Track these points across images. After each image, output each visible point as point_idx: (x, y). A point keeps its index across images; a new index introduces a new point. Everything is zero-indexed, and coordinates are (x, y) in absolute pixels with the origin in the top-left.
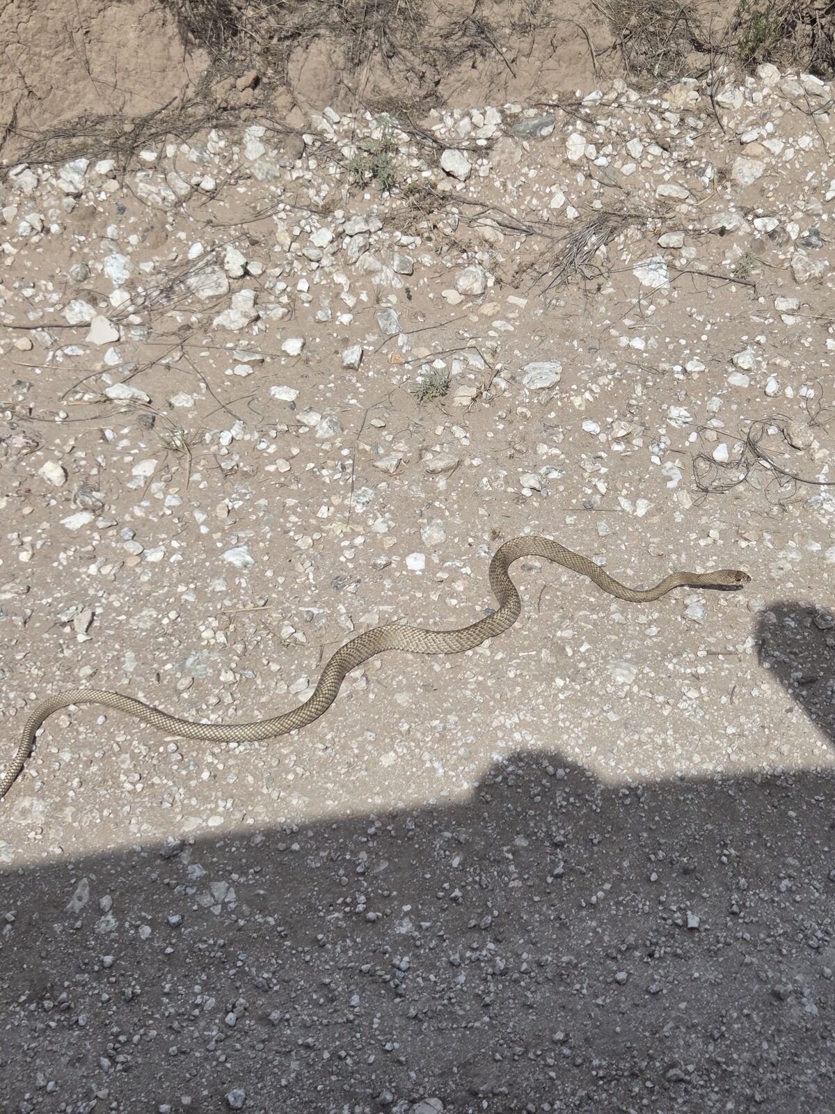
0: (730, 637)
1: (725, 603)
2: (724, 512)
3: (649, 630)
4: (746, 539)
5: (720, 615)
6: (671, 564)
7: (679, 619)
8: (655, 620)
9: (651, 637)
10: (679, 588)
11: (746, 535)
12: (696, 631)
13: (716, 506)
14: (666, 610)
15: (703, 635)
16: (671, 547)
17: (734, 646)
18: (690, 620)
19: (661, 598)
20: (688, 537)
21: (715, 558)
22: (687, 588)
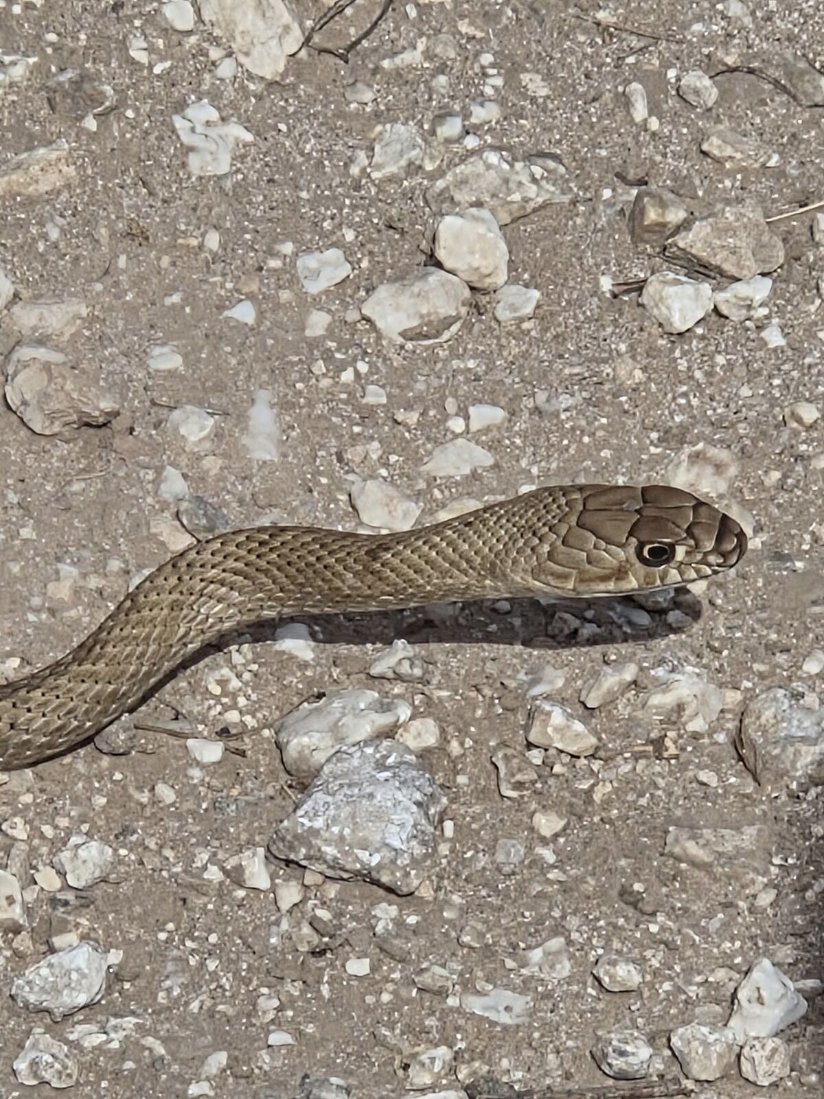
0: (627, 974)
1: (579, 736)
2: (536, 85)
3: (40, 973)
4: (700, 269)
5: (548, 823)
6: (175, 484)
7: (258, 873)
8: (85, 897)
9: (59, 1022)
10: (241, 654)
11: (695, 240)
12: (383, 949)
13: (469, 49)
14: (157, 813)
15: (437, 974)
16: (167, 359)
17: (659, 1038)
18: (337, 873)
19: (118, 735)
20: (289, 277)
21: (485, 415)
22: (298, 646)
